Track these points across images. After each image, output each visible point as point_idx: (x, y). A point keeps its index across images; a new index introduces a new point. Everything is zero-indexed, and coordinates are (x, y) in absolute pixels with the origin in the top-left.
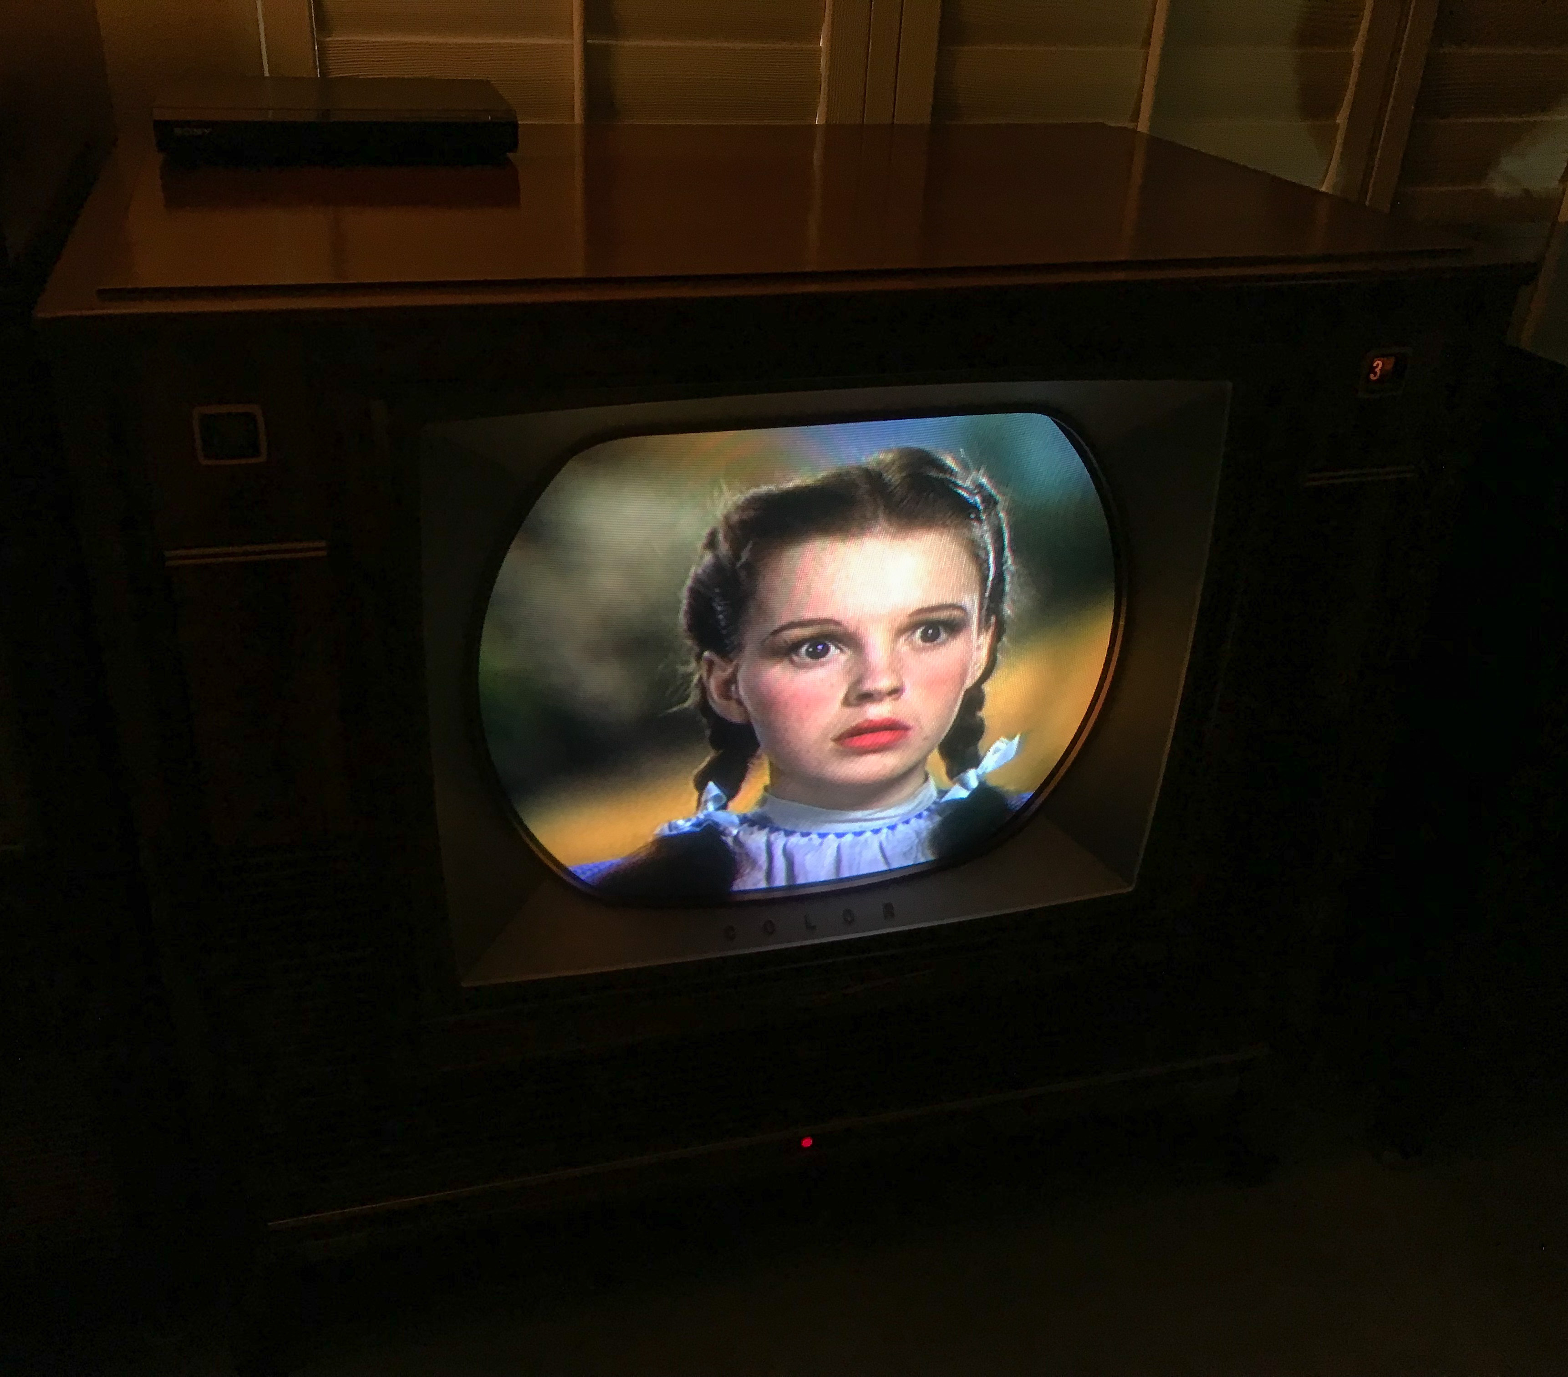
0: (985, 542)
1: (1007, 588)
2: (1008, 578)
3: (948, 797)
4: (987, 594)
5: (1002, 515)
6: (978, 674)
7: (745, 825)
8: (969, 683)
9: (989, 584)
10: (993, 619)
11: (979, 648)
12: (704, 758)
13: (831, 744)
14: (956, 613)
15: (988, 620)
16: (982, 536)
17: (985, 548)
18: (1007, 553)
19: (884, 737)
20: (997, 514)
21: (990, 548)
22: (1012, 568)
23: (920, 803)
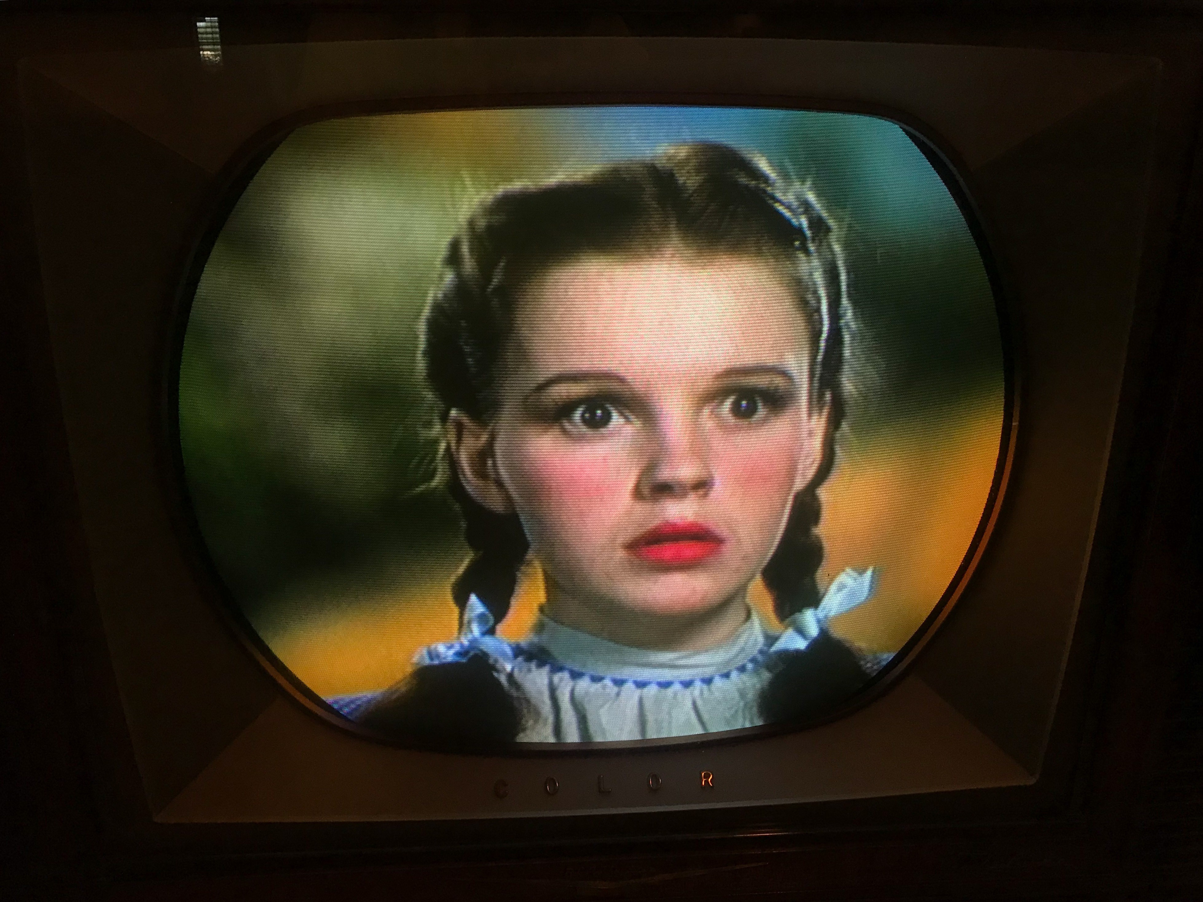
0: (815, 284)
1: (847, 353)
2: (847, 338)
3: (779, 646)
4: (820, 358)
5: (837, 248)
6: (811, 473)
7: (520, 659)
8: (799, 484)
9: (823, 344)
10: (828, 396)
11: (811, 434)
12: (462, 561)
13: (621, 554)
14: (779, 381)
15: (821, 396)
16: (811, 274)
17: (815, 292)
18: (845, 302)
19: (689, 549)
20: (830, 247)
21: (822, 293)
22: (853, 325)
23: (742, 650)
